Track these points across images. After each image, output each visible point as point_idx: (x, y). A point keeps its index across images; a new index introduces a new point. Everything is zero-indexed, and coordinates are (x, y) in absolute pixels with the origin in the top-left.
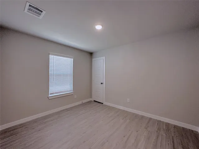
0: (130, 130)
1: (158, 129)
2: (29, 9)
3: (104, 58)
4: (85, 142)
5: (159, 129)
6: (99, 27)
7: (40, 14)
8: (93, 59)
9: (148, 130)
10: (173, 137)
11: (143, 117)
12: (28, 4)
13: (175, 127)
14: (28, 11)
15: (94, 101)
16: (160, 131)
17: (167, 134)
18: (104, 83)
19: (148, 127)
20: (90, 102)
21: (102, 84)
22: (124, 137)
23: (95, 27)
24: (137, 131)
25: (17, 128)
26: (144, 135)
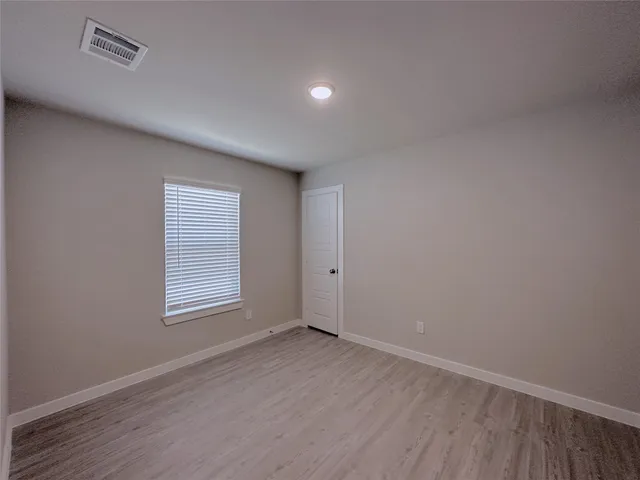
0: (426, 428)
1: (520, 422)
2: (97, 43)
3: (339, 188)
4: (282, 467)
5: (523, 425)
6: (321, 93)
7: (131, 57)
8: (304, 194)
9: (485, 428)
10: (569, 452)
11: (468, 382)
12: (91, 27)
13: (575, 417)
14: (91, 49)
15: (310, 328)
16: (527, 430)
17: (550, 442)
18: (341, 270)
19: (486, 415)
20: (295, 332)
21: (334, 272)
22: (408, 450)
23: (309, 94)
24: (451, 433)
25: (68, 421)
26: (473, 444)
